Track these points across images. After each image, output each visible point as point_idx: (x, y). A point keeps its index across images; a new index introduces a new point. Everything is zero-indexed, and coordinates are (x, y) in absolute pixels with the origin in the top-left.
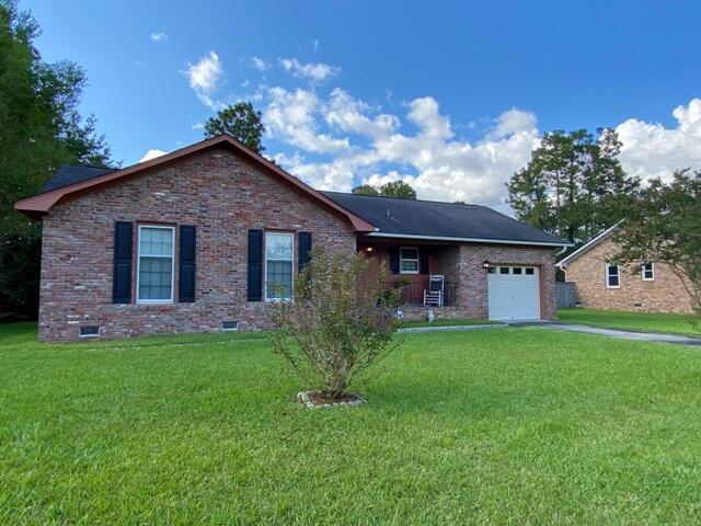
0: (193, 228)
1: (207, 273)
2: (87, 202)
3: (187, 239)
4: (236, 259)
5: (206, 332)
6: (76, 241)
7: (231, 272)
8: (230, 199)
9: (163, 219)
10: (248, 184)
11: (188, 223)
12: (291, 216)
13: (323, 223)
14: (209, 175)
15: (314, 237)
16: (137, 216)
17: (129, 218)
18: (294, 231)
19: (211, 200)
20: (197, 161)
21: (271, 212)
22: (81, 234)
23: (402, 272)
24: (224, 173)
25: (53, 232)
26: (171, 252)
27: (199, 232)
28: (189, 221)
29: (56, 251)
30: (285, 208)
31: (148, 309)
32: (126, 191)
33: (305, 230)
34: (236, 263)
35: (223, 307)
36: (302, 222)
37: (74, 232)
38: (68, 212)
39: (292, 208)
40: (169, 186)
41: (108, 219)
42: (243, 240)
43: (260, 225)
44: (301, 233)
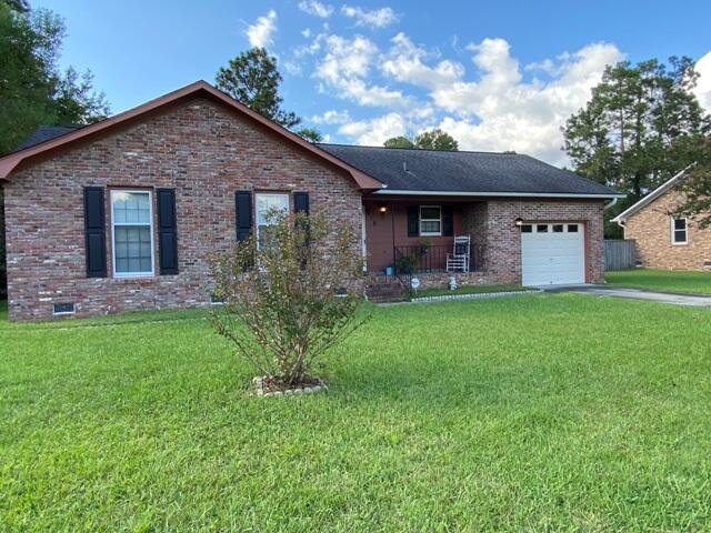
0: (172, 192)
1: (191, 242)
2: (50, 166)
3: (166, 206)
4: (222, 224)
5: (194, 307)
6: (41, 210)
7: (217, 240)
8: (212, 157)
9: (136, 182)
10: (232, 138)
11: (165, 186)
12: (284, 175)
13: (321, 180)
14: (187, 129)
15: (311, 197)
16: (108, 180)
17: (99, 182)
18: (288, 191)
19: (191, 159)
20: (173, 115)
21: (260, 170)
22: (47, 202)
23: (422, 234)
24: (204, 127)
25: (16, 202)
26: (149, 220)
27: (179, 196)
28: (167, 184)
29: (21, 222)
30: (277, 165)
31: (127, 282)
32: (94, 152)
33: (301, 190)
34: (223, 230)
35: (210, 279)
36: (298, 180)
37: (39, 200)
38: (30, 178)
39: (285, 164)
40: (142, 144)
41: (75, 184)
42: (229, 203)
43: (249, 186)
44: (297, 194)
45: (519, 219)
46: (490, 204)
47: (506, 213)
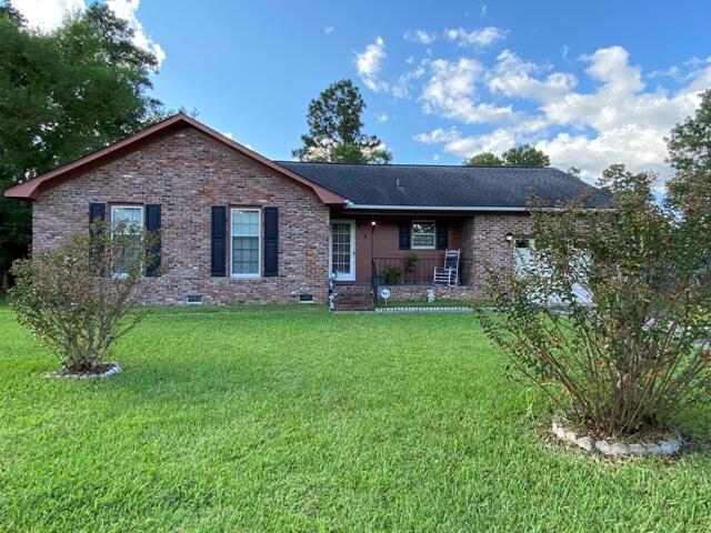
0: (158, 207)
1: (172, 249)
2: (67, 187)
3: (153, 217)
4: (200, 235)
5: (172, 305)
6: (59, 222)
7: (195, 248)
8: (193, 177)
9: (130, 200)
10: (211, 161)
11: (153, 203)
12: (257, 192)
13: (291, 196)
14: (173, 155)
15: (281, 212)
16: (108, 198)
17: (102, 199)
18: (260, 206)
19: (175, 179)
20: (162, 143)
21: (234, 188)
22: (63, 216)
23: (414, 247)
24: (188, 152)
25: (41, 215)
27: (164, 210)
28: (155, 200)
29: (44, 230)
30: (250, 183)
32: (99, 175)
33: (271, 205)
34: (200, 240)
35: (188, 281)
36: (268, 197)
37: (56, 214)
38: (51, 197)
39: (258, 182)
40: (136, 168)
41: (84, 202)
42: (207, 216)
43: (224, 201)
44: (266, 208)
45: (510, 234)
46: (477, 219)
47: (495, 228)
